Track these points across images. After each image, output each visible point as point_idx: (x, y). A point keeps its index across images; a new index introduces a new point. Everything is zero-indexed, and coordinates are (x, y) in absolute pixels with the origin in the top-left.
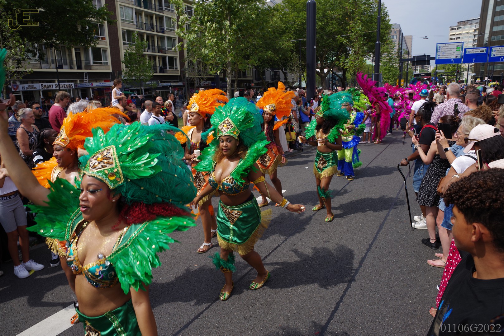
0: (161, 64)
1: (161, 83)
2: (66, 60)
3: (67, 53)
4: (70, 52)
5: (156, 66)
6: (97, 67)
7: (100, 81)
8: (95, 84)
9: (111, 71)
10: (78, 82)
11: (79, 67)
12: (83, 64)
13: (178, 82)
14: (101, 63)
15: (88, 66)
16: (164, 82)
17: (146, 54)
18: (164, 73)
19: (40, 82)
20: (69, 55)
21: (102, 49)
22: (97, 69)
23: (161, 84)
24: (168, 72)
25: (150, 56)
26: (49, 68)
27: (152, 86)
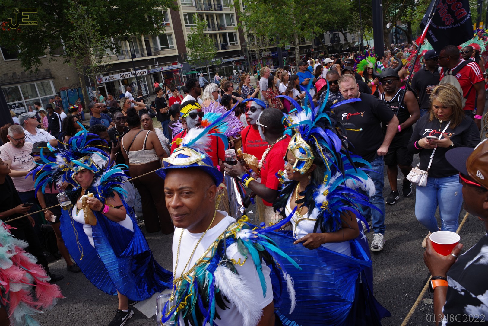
0: (222, 40)
1: (224, 59)
2: (138, 49)
3: (138, 42)
4: (140, 41)
5: (218, 44)
6: (164, 52)
7: (169, 64)
8: (165, 68)
9: (177, 54)
10: (150, 67)
11: (150, 54)
12: (153, 51)
13: (239, 56)
14: (168, 48)
15: (157, 52)
16: (227, 58)
17: (207, 34)
18: (225, 49)
19: (119, 72)
20: (139, 44)
21: (167, 34)
22: (165, 54)
23: (224, 61)
24: (230, 47)
25: (211, 35)
26: (125, 59)
27: (216, 63)
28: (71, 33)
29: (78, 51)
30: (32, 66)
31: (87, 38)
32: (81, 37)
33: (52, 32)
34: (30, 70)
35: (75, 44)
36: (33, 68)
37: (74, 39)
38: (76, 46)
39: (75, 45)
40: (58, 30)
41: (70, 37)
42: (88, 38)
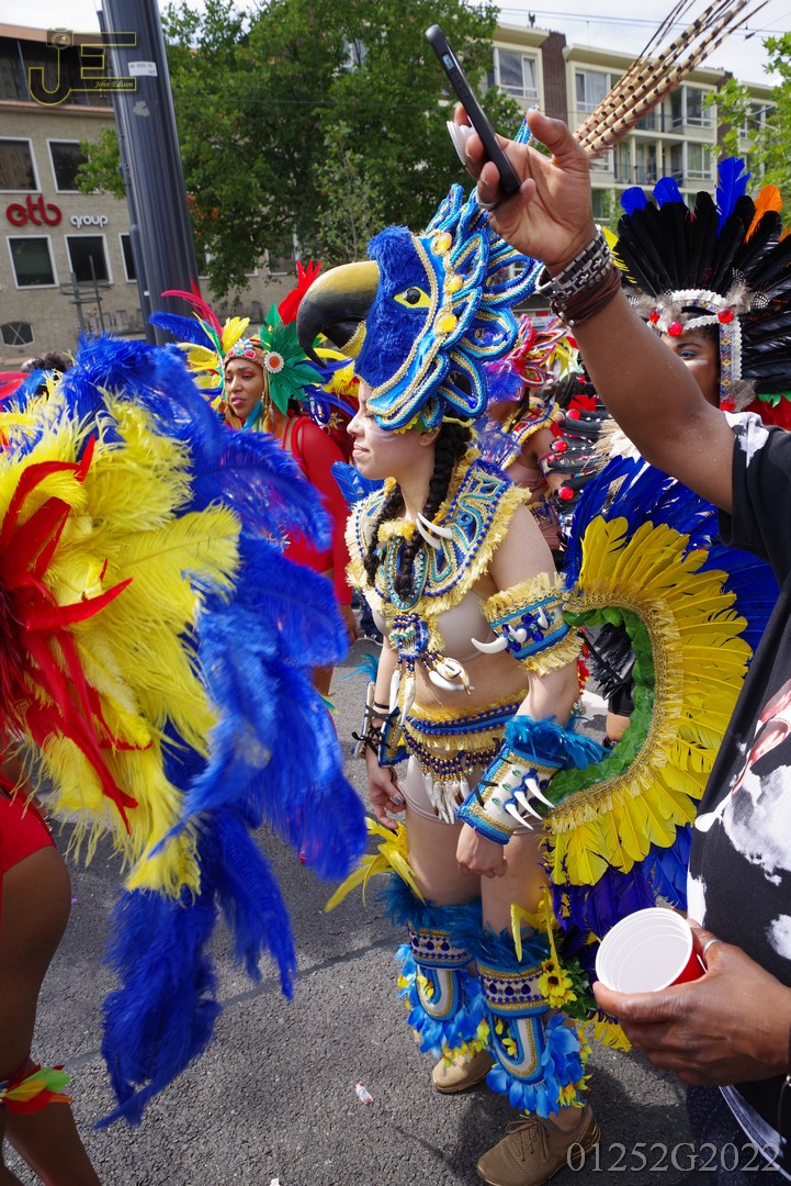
28: (320, 216)
29: (331, 255)
30: (229, 292)
31: (353, 229)
32: (341, 227)
33: (279, 219)
34: (223, 300)
35: (326, 241)
36: (232, 293)
37: (327, 229)
38: (329, 246)
39: (326, 244)
40: (293, 213)
41: (318, 224)
42: (357, 229)
